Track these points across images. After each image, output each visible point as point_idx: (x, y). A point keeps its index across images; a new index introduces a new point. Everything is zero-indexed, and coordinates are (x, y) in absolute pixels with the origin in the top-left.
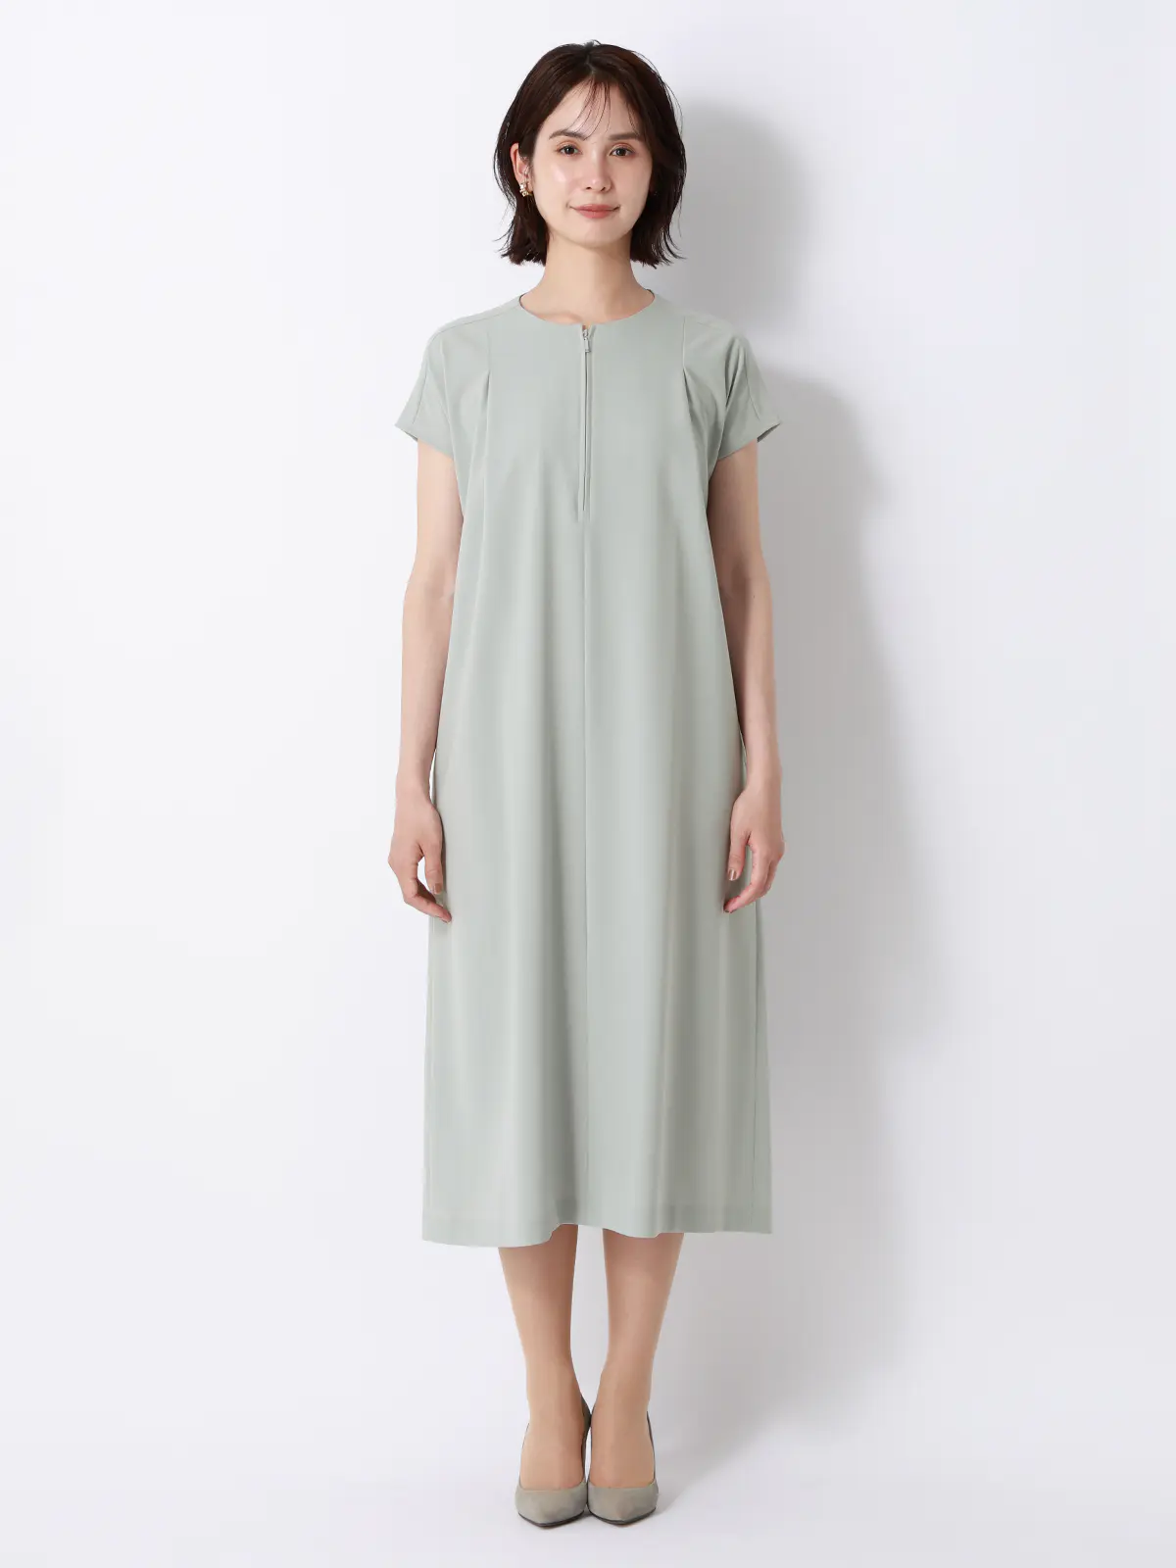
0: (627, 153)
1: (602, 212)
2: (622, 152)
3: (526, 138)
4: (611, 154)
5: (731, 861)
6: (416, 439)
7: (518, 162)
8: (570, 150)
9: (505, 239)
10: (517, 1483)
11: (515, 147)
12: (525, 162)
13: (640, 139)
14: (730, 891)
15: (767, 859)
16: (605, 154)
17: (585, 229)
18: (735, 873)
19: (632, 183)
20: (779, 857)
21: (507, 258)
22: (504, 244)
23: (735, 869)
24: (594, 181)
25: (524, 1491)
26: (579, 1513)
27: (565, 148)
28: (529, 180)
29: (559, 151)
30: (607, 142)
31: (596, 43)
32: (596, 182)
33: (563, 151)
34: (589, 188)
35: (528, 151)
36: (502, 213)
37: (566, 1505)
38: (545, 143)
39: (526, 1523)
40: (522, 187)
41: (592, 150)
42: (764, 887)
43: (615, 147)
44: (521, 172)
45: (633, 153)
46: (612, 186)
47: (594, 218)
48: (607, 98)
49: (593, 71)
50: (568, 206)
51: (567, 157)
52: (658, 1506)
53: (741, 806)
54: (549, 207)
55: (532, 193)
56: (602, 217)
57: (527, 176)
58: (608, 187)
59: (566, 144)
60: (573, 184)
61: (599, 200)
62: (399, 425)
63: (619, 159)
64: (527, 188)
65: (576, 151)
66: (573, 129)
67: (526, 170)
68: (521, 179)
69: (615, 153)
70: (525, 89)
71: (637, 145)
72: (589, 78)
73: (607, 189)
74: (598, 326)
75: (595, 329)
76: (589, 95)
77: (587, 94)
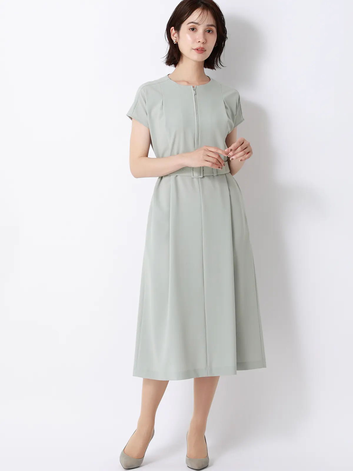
0: (211, 32)
1: (201, 50)
2: (209, 31)
3: (177, 25)
4: (206, 31)
7: (173, 33)
8: (193, 29)
11: (173, 28)
12: (176, 33)
13: (214, 26)
16: (204, 31)
19: (212, 40)
24: (201, 40)
27: (192, 29)
28: (177, 39)
30: (206, 27)
33: (191, 29)
34: (199, 42)
35: (178, 29)
36: (166, 47)
38: (185, 27)
40: (174, 41)
41: (201, 30)
44: (174, 36)
46: (206, 42)
48: (207, 14)
49: (202, 5)
51: (192, 32)
55: (177, 43)
57: (176, 37)
59: (192, 27)
60: (194, 40)
61: (201, 46)
62: (127, 115)
63: (208, 34)
64: (176, 41)
65: (195, 30)
66: (196, 22)
67: (176, 35)
68: (174, 38)
69: (207, 31)
71: (214, 29)
72: (201, 7)
73: (204, 43)
74: (197, 86)
75: (196, 87)
76: (201, 12)
77: (201, 11)
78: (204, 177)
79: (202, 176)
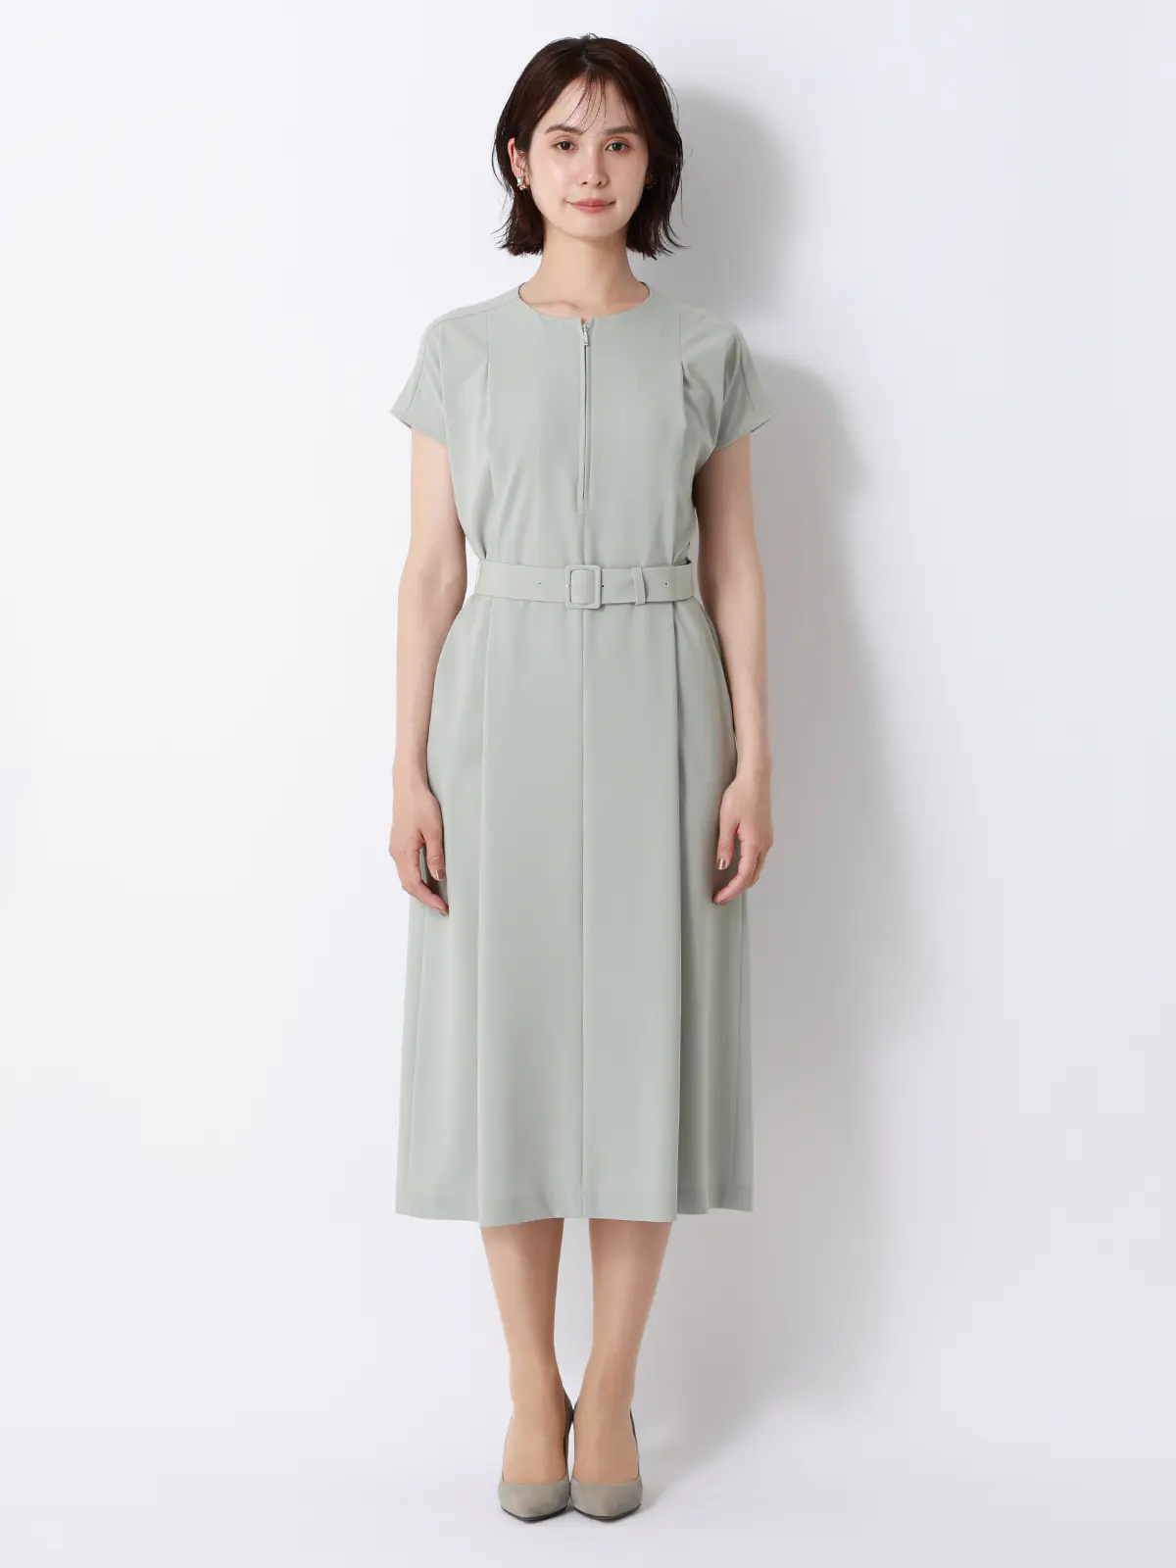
0: (623, 148)
1: (599, 206)
2: (617, 147)
3: (521, 134)
4: (607, 149)
5: (719, 850)
6: (410, 426)
7: (515, 157)
8: (566, 146)
9: (504, 231)
10: (500, 1476)
11: (512, 141)
12: (521, 156)
13: (634, 131)
14: (719, 880)
15: (756, 848)
16: (601, 149)
17: (583, 223)
18: (724, 863)
19: (628, 176)
20: (768, 847)
21: (505, 250)
22: (502, 235)
23: (724, 858)
24: (590, 176)
25: (507, 1486)
26: (562, 1507)
27: (561, 144)
28: (526, 173)
29: (555, 146)
30: (603, 137)
31: (592, 37)
32: (591, 177)
33: (559, 146)
34: (585, 183)
35: (525, 145)
36: (501, 204)
37: (549, 1499)
38: (541, 139)
39: (510, 1517)
40: (519, 181)
41: (588, 145)
42: (752, 877)
43: (610, 142)
44: (518, 166)
45: (628, 147)
46: (608, 182)
47: (590, 212)
48: (603, 94)
49: (589, 65)
50: (564, 201)
51: (562, 154)
52: (643, 1502)
53: (730, 795)
54: (546, 200)
55: (529, 186)
56: (599, 211)
57: (524, 171)
58: (604, 182)
59: (562, 140)
60: (571, 179)
61: (595, 195)
62: (395, 412)
63: (615, 153)
64: (524, 182)
65: (572, 147)
66: (571, 124)
67: (523, 164)
68: (517, 172)
69: (611, 148)
70: (522, 84)
71: (633, 139)
72: (585, 74)
73: (603, 184)
74: (596, 320)
75: (593, 321)
76: (585, 91)
77: (584, 89)
78: (602, 606)
79: (597, 605)
